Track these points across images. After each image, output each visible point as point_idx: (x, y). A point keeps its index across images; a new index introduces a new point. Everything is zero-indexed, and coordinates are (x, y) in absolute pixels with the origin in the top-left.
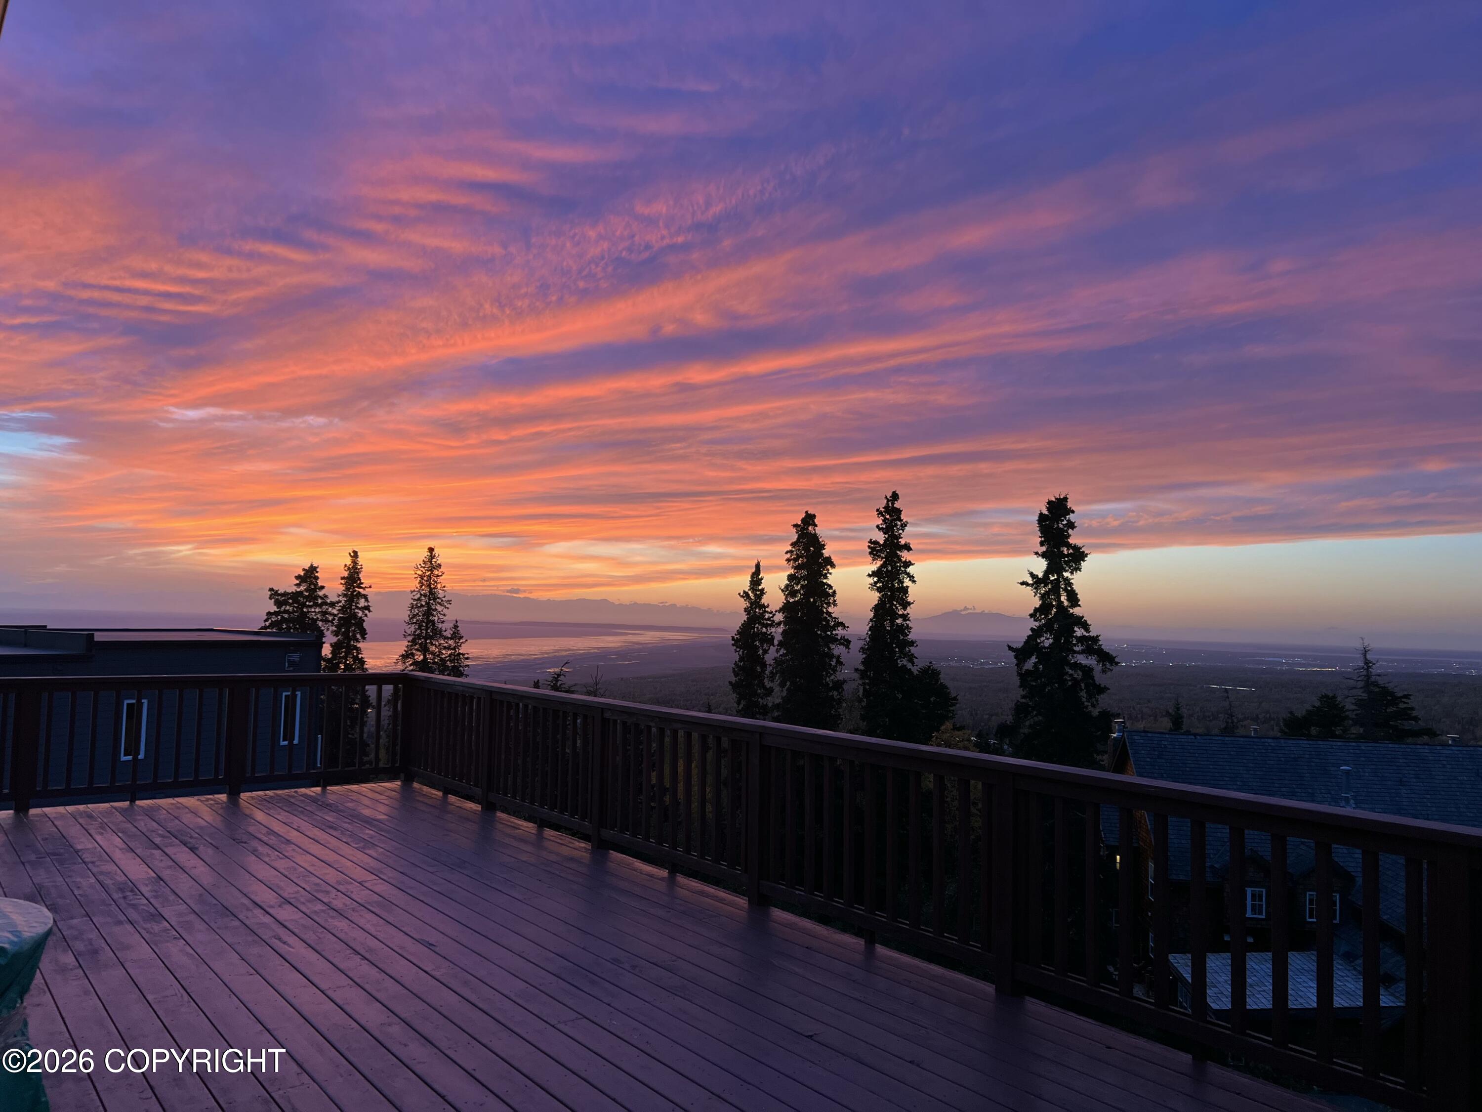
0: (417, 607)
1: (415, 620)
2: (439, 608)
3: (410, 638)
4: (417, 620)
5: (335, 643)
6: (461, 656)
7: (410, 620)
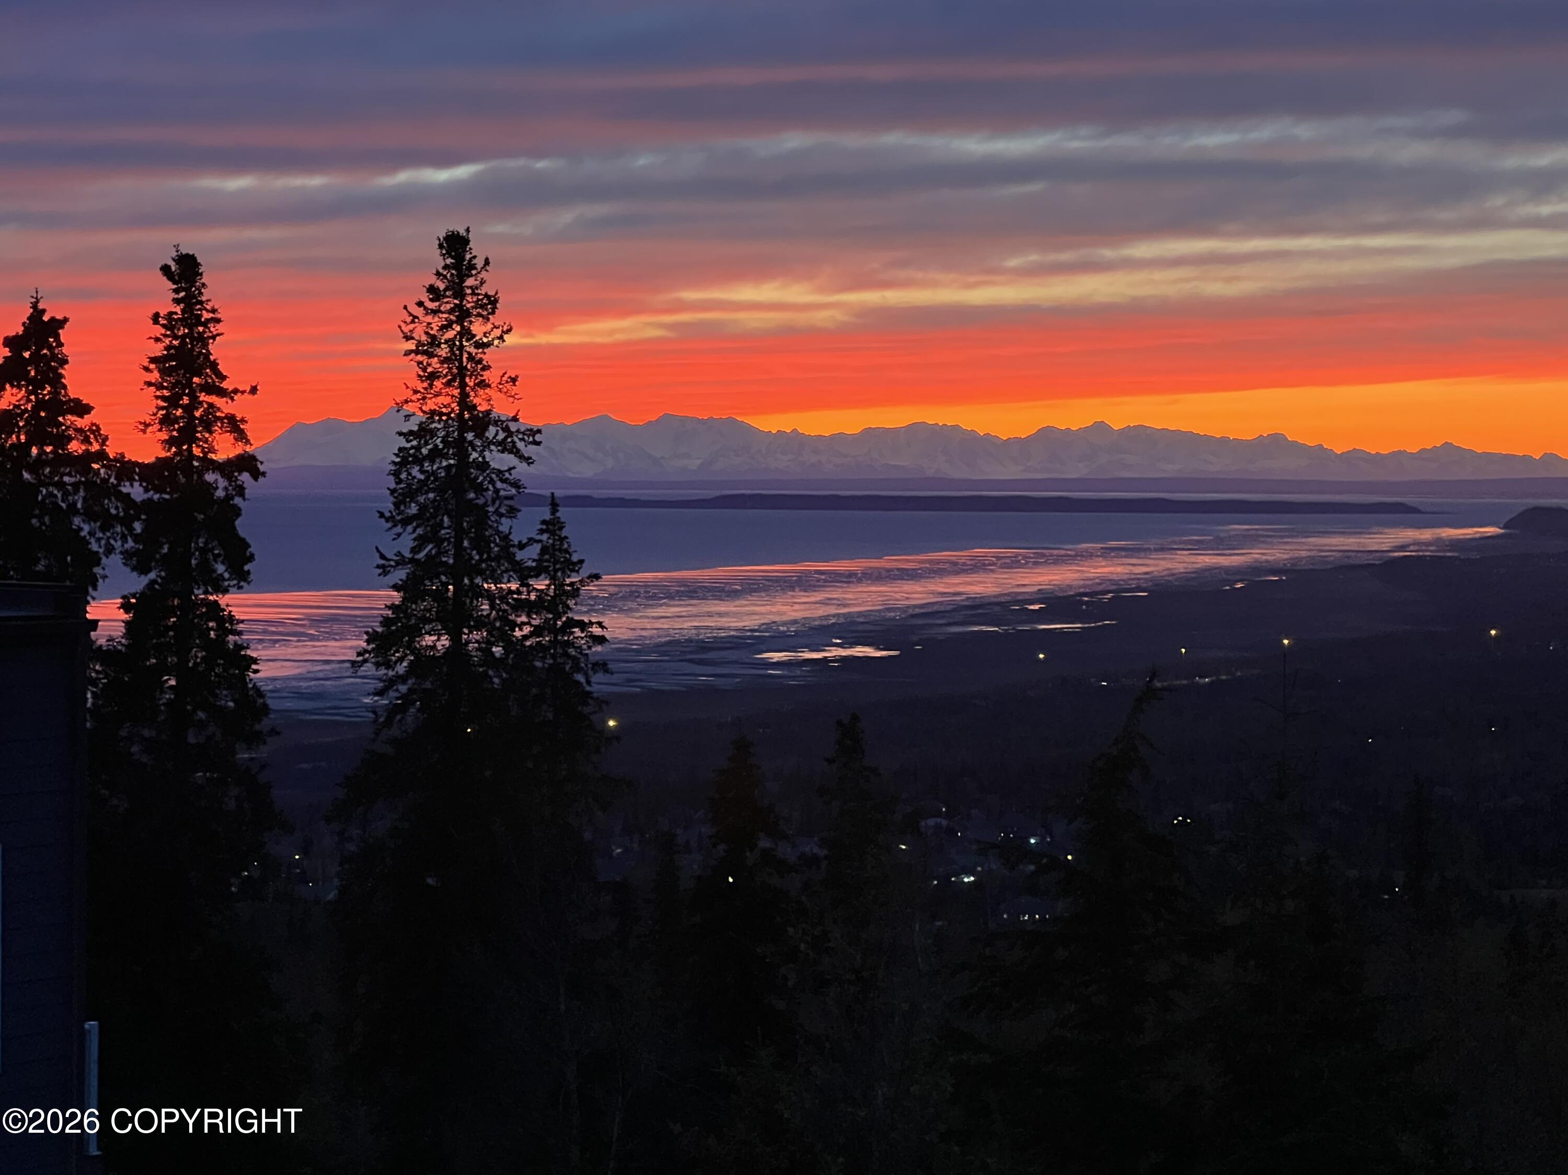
0: (419, 461)
1: (413, 509)
2: (498, 460)
3: (400, 575)
4: (423, 508)
5: (141, 597)
6: (577, 631)
7: (397, 505)
